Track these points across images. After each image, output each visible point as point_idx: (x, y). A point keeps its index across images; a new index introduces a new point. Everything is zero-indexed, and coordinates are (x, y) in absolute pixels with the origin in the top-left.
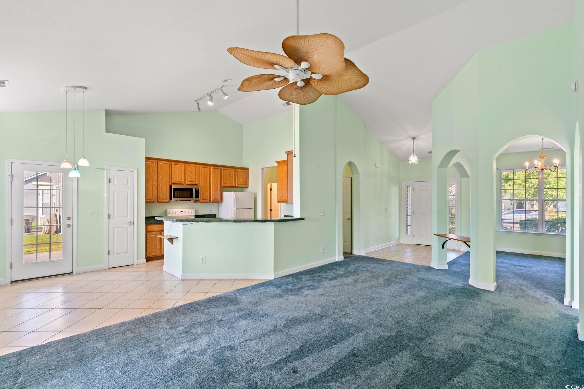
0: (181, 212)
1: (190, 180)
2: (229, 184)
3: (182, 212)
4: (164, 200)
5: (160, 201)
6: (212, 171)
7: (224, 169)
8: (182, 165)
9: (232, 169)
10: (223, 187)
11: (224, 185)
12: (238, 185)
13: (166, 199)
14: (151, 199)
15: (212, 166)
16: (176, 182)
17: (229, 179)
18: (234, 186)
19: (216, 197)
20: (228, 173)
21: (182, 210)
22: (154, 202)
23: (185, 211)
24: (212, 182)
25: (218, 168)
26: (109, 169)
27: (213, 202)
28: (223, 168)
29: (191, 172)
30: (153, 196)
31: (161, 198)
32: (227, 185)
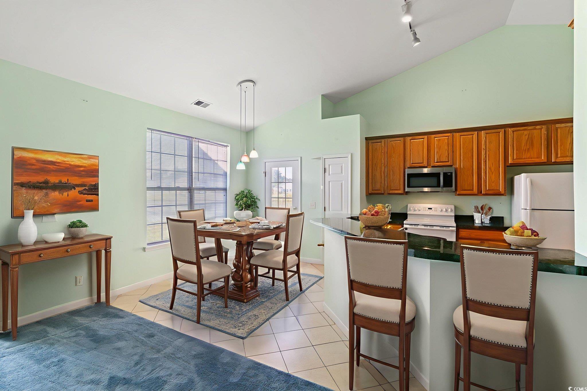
0: (429, 209)
1: (437, 159)
2: (529, 158)
3: (431, 209)
4: (396, 192)
5: (391, 192)
6: (483, 140)
7: (516, 131)
8: (423, 139)
9: (538, 127)
10: (512, 165)
11: (515, 162)
12: (557, 157)
13: (399, 190)
14: (379, 190)
15: (483, 130)
16: (414, 165)
17: (529, 149)
18: (546, 161)
19: (493, 184)
20: (527, 137)
21: (430, 206)
22: (383, 194)
23: (436, 208)
24: (484, 159)
25: (499, 130)
26: (324, 158)
27: (486, 194)
28: (512, 129)
29: (440, 146)
30: (381, 186)
31: (392, 189)
32: (521, 161)
